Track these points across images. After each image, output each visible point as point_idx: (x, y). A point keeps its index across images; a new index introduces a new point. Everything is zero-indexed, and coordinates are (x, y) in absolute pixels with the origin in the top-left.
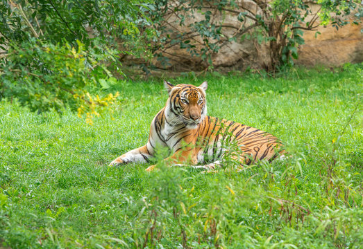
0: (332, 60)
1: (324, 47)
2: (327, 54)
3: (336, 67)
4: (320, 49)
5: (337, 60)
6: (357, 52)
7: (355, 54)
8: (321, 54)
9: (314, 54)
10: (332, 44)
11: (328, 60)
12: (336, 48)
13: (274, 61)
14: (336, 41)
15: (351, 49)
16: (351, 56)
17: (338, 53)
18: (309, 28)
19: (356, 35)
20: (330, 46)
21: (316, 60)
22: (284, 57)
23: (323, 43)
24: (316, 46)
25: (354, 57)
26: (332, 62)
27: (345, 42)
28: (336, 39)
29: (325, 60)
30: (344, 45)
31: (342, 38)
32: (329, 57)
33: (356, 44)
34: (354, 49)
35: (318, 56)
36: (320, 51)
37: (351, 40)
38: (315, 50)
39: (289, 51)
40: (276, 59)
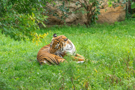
0: (110, 20)
1: (107, 15)
2: (108, 18)
3: (111, 23)
4: (106, 16)
5: (112, 20)
6: (119, 17)
7: (119, 18)
8: (106, 18)
9: (103, 18)
10: (110, 14)
11: (108, 20)
12: (111, 16)
13: (89, 21)
14: (112, 13)
15: (118, 16)
16: (117, 19)
17: (112, 18)
18: (103, 8)
19: (119, 11)
20: (110, 15)
21: (104, 20)
22: (92, 19)
23: (107, 14)
24: (104, 15)
25: (119, 19)
26: (110, 21)
27: (115, 14)
28: (112, 12)
29: (107, 20)
30: (115, 15)
31: (114, 12)
32: (109, 19)
33: (120, 14)
34: (119, 16)
35: (104, 19)
36: (105, 17)
37: (117, 13)
38: (104, 17)
39: (94, 17)
40: (89, 20)
